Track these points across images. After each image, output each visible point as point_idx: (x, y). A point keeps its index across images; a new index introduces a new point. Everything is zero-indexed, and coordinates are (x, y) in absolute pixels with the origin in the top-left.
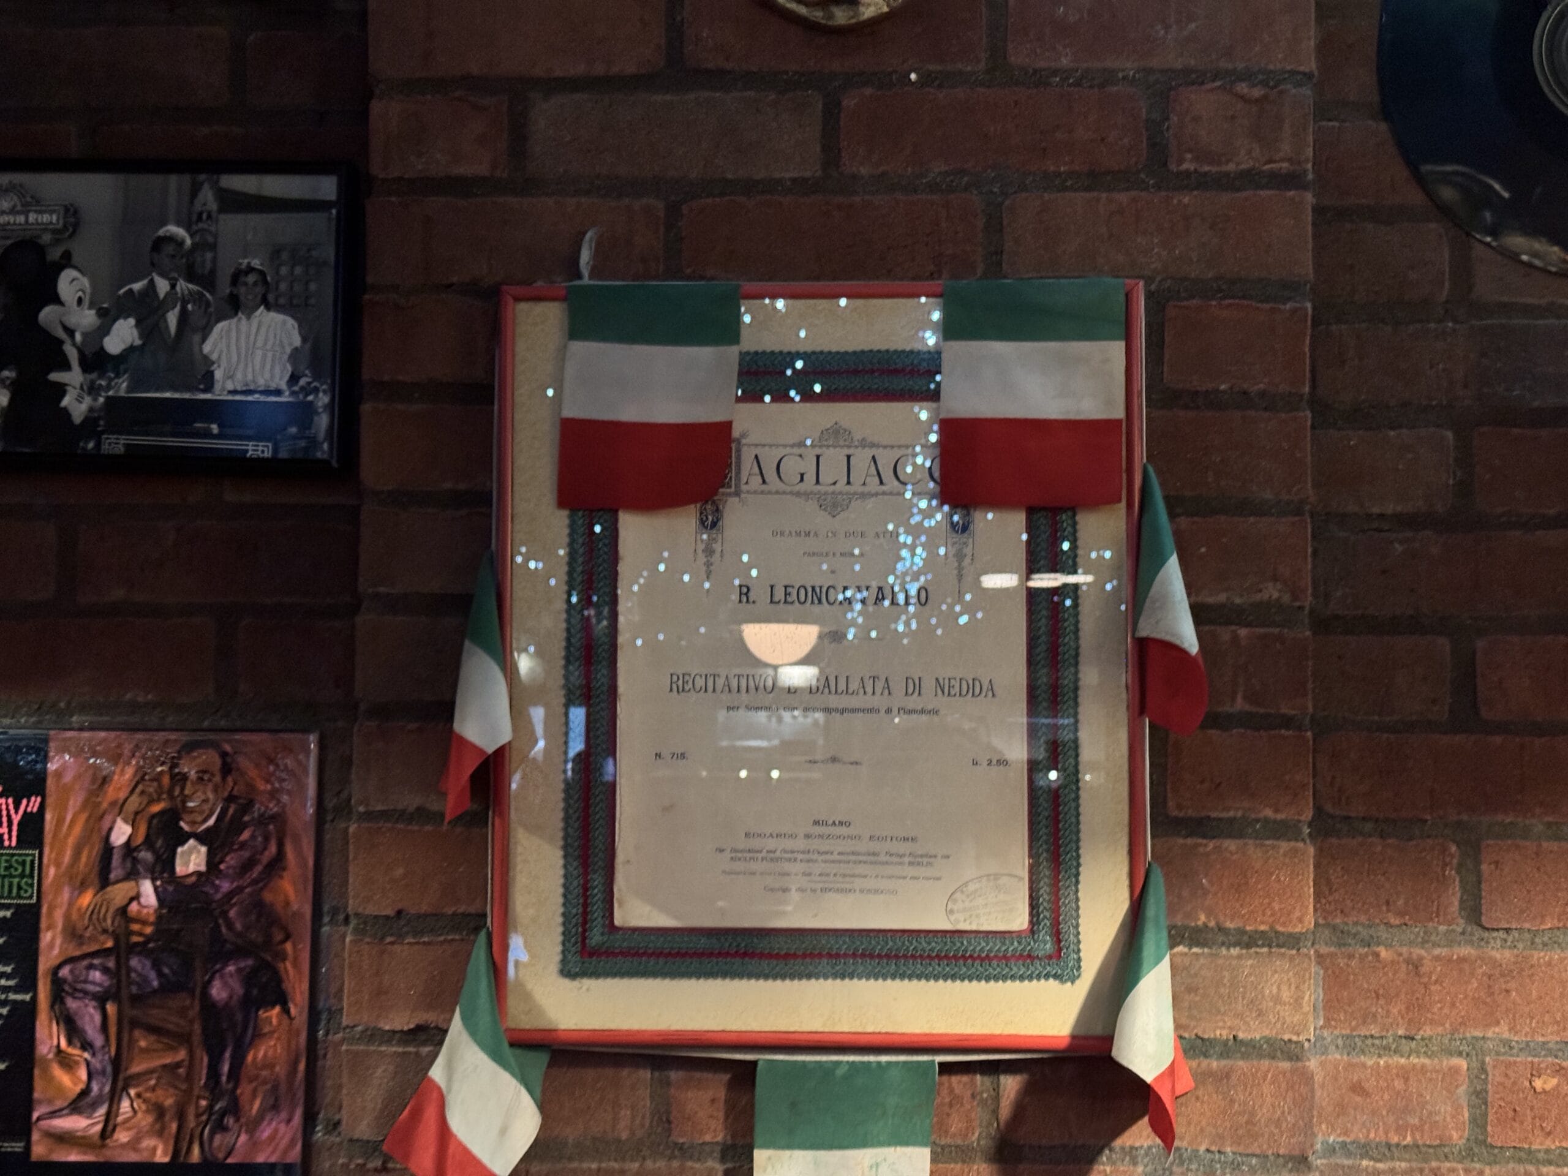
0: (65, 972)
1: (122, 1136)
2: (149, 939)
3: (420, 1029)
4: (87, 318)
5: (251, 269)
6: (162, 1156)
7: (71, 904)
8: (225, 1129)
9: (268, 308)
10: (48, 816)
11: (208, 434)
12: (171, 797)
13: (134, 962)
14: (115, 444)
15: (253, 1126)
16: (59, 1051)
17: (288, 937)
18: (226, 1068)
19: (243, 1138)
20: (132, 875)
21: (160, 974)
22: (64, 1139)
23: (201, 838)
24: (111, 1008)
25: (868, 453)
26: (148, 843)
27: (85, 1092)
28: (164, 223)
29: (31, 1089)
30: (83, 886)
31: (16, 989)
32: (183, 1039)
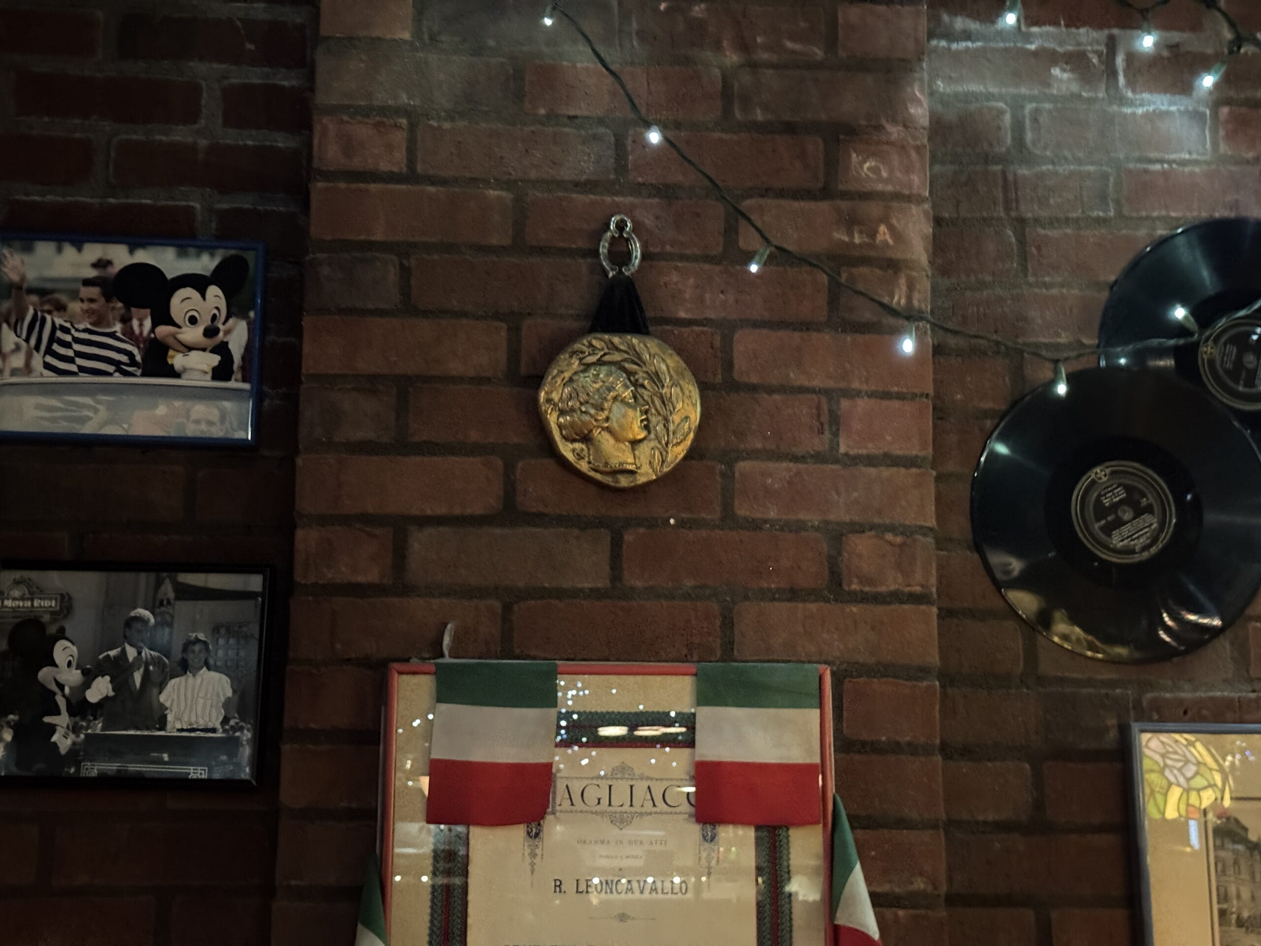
4: (72, 677)
5: (197, 641)
9: (209, 669)
11: (162, 762)
14: (92, 769)
25: (645, 784)
28: (135, 608)
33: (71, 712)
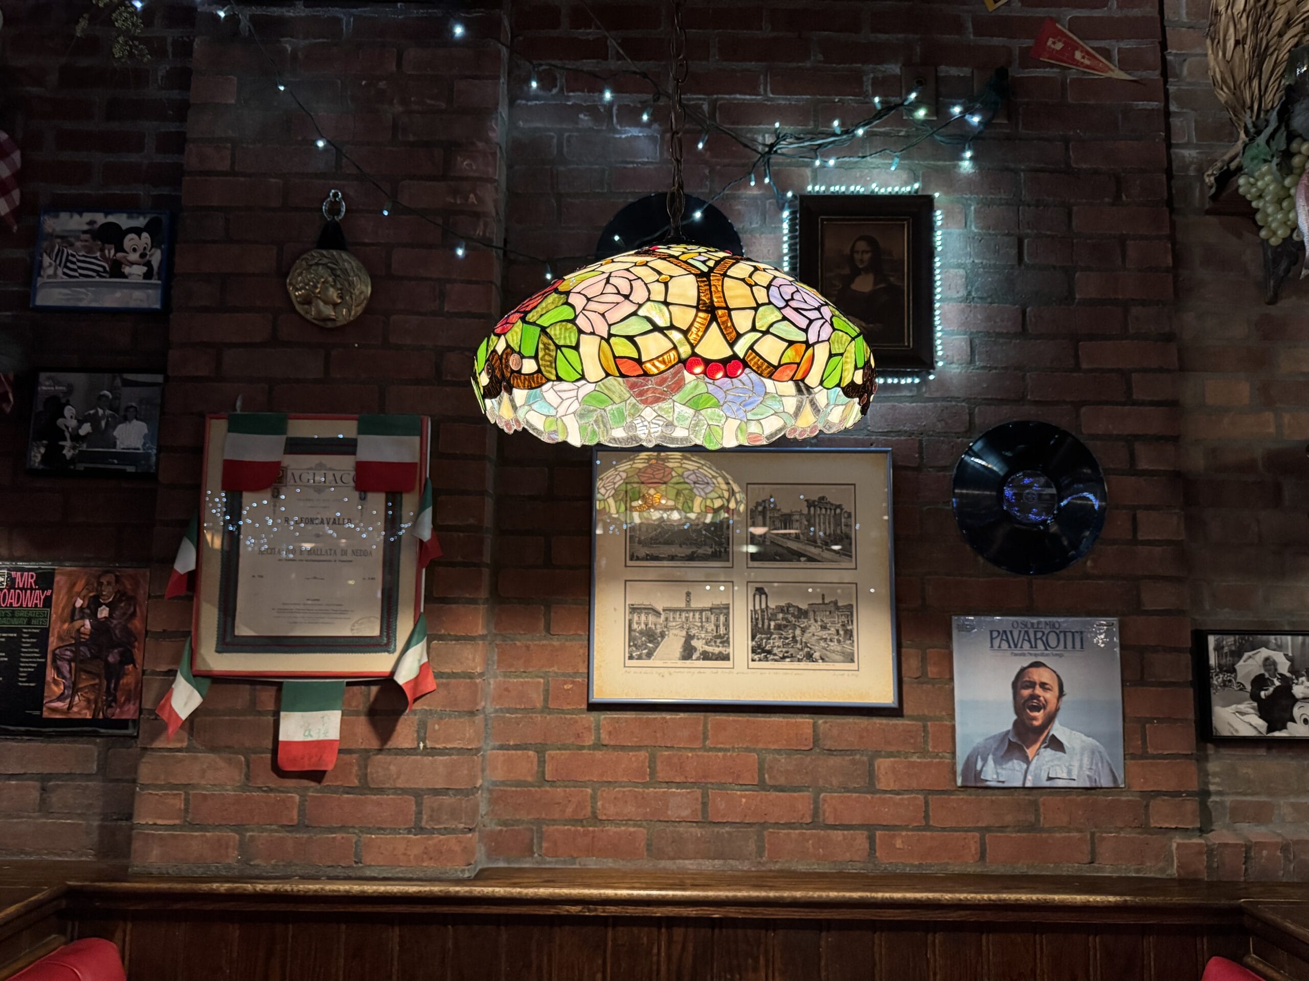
0: (57, 652)
1: (75, 709)
2: (87, 640)
3: (170, 671)
4: (73, 423)
5: (132, 407)
6: (89, 717)
7: (60, 628)
8: (111, 707)
9: (137, 419)
10: (54, 597)
11: (113, 464)
12: (97, 590)
13: (82, 648)
14: (81, 467)
15: (121, 706)
17: (136, 640)
18: (113, 686)
19: (118, 710)
20: (82, 618)
21: (91, 653)
22: (55, 710)
23: (107, 605)
24: (73, 664)
25: (331, 473)
26: (88, 607)
27: (63, 694)
28: (103, 390)
29: (43, 692)
30: (65, 622)
31: (39, 658)
32: (98, 676)
33: (72, 439)
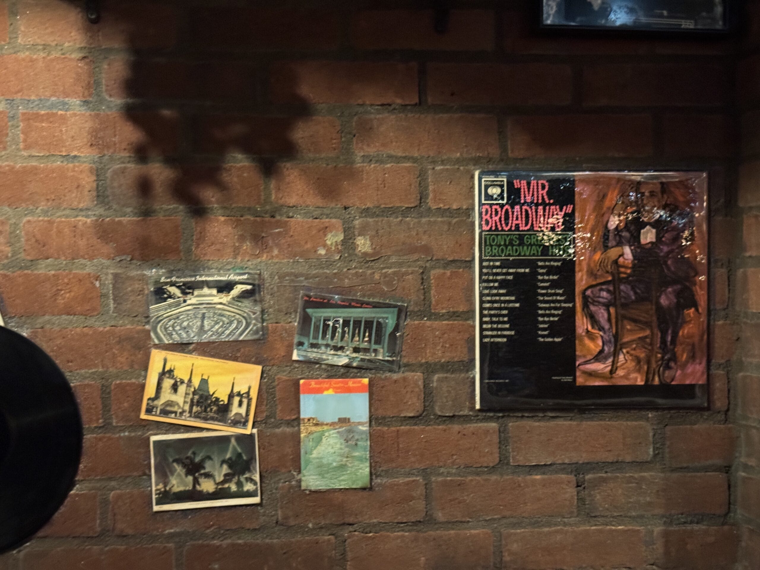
0: (588, 292)
1: (621, 372)
2: (629, 275)
6: (640, 382)
7: (590, 259)
8: (669, 369)
10: (577, 214)
12: (637, 205)
13: (622, 287)
15: (684, 366)
16: (588, 331)
17: (696, 273)
18: (669, 338)
20: (620, 244)
21: (636, 293)
22: (591, 374)
23: (653, 225)
24: (612, 310)
26: (628, 227)
27: (602, 351)
29: (575, 351)
30: (594, 250)
31: (565, 302)
32: (648, 324)
